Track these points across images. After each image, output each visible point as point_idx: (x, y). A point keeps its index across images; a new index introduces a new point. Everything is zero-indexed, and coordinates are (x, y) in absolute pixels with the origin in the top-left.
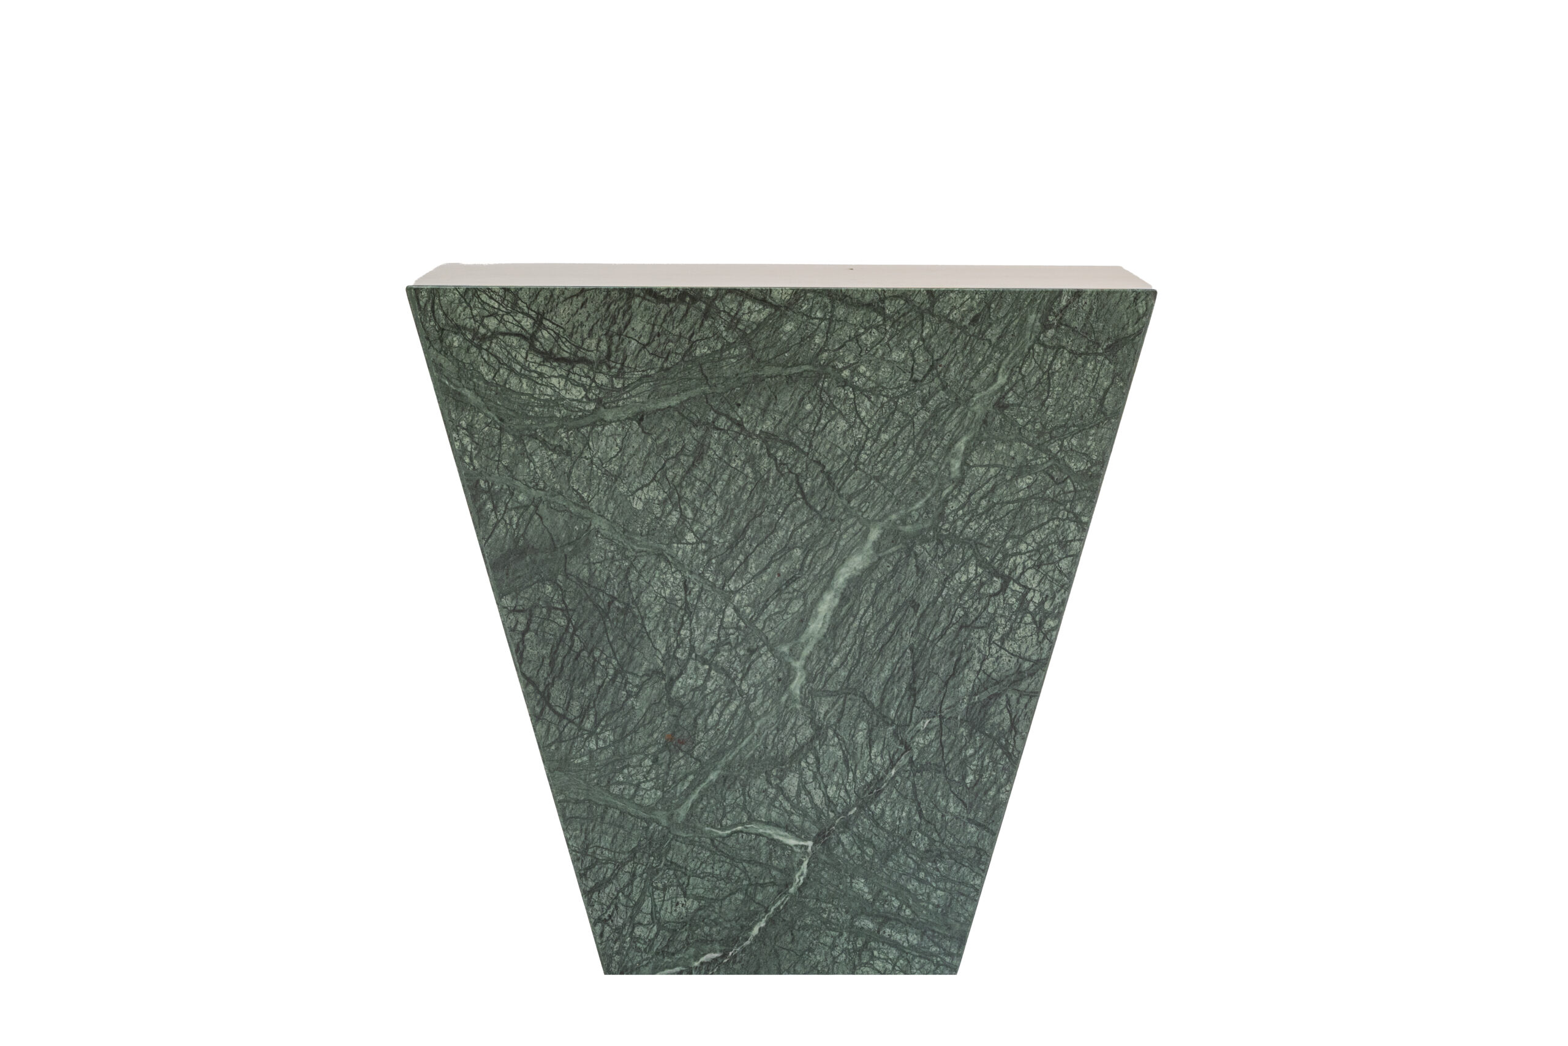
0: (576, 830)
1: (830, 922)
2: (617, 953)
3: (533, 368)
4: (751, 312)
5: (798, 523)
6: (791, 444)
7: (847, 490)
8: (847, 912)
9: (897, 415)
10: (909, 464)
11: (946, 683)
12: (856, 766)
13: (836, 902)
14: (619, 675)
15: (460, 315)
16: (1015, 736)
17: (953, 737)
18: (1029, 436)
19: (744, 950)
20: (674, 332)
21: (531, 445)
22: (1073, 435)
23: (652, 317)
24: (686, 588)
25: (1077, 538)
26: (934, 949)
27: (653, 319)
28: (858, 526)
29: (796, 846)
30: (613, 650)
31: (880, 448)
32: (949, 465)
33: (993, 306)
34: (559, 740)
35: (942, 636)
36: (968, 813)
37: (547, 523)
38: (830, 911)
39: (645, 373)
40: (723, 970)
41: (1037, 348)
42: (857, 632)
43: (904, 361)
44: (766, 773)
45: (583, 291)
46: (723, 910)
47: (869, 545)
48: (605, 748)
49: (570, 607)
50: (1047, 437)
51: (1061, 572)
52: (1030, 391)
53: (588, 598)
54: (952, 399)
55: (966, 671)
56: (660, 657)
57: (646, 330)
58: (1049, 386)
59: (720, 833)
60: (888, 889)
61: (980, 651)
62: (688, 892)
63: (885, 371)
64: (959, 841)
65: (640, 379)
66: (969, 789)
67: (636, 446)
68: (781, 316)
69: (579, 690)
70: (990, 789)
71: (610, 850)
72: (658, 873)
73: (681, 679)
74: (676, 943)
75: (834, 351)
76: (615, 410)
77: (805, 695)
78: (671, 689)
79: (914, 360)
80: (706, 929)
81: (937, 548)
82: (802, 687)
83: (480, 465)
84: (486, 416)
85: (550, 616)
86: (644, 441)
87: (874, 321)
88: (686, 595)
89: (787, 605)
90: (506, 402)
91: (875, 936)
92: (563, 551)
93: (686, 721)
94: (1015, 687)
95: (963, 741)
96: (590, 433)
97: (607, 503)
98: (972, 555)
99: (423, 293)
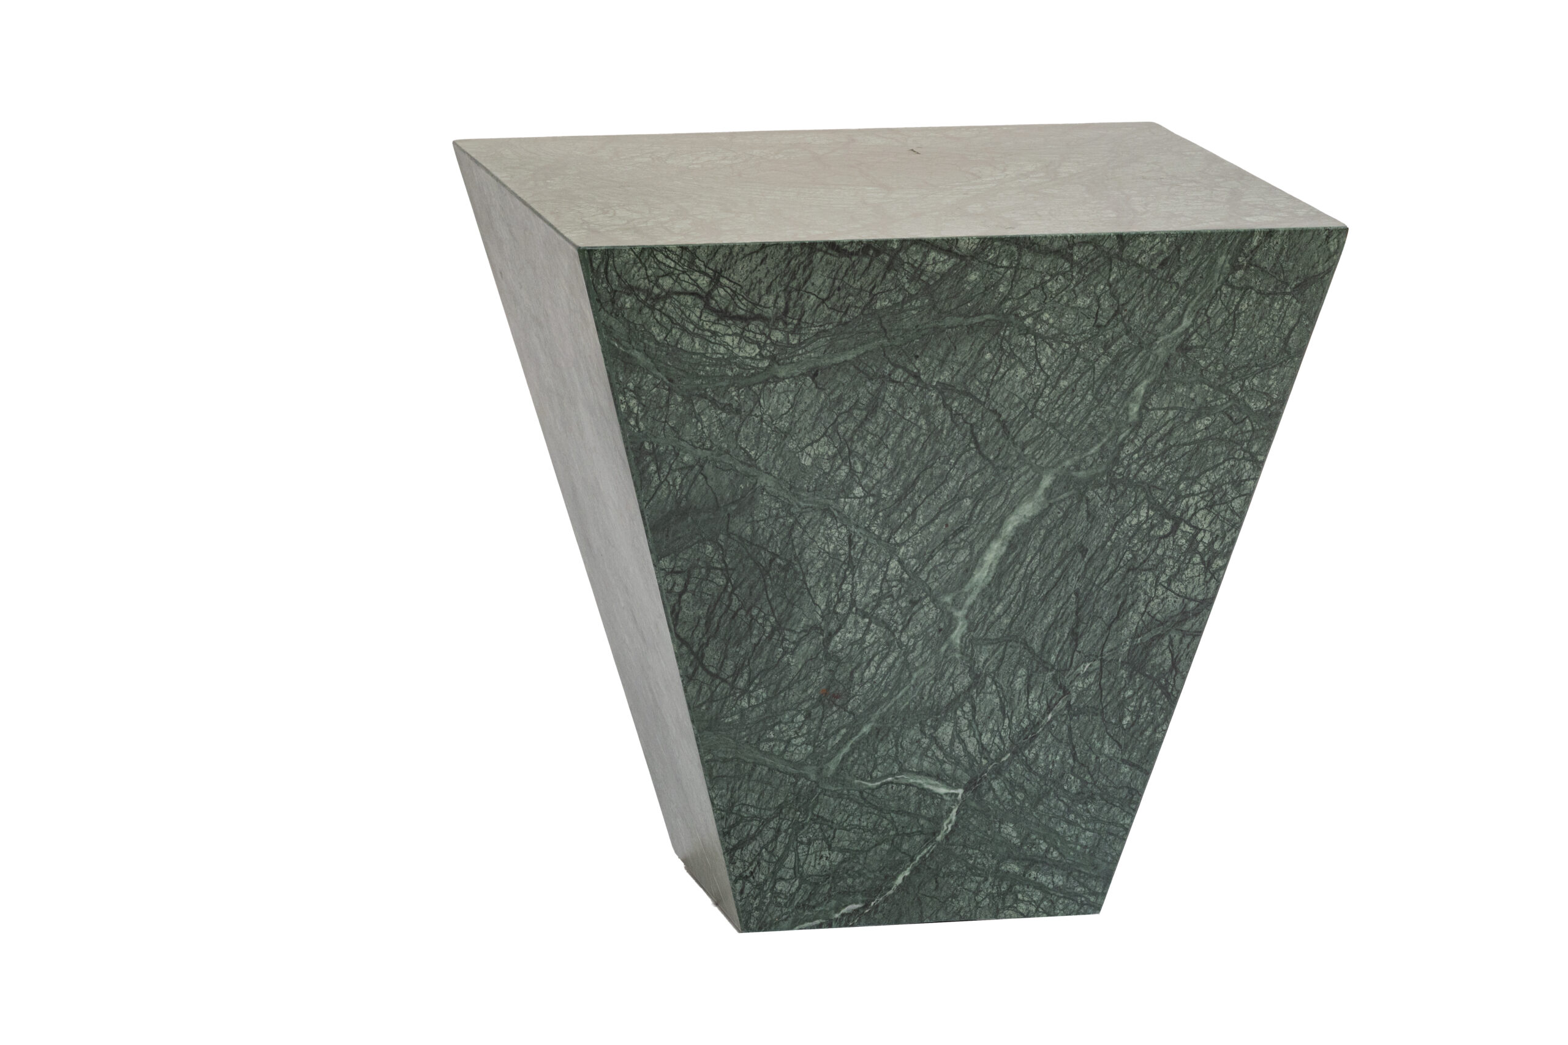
0: (722, 789)
1: (976, 868)
2: (757, 909)
3: (707, 327)
4: (935, 263)
5: (970, 473)
6: (967, 393)
7: (1021, 438)
8: (993, 857)
9: (1078, 362)
10: (1087, 410)
11: (1110, 626)
12: (1012, 712)
13: (983, 848)
14: (776, 632)
15: (634, 276)
16: (1175, 676)
17: (1112, 680)
18: (1210, 377)
19: (886, 900)
20: (855, 286)
21: (699, 405)
22: (1254, 375)
23: (833, 271)
24: (850, 542)
25: (1251, 476)
26: (1079, 889)
27: (834, 273)
28: (1031, 473)
29: (946, 794)
30: (772, 608)
31: (1058, 394)
32: (1127, 409)
33: (1183, 248)
34: (711, 700)
35: (1108, 579)
36: (1123, 754)
37: (711, 483)
38: (976, 857)
39: (822, 328)
40: (863, 921)
41: (1224, 289)
42: (1022, 579)
43: (1089, 307)
44: (920, 724)
45: (763, 246)
46: (868, 861)
47: (1040, 492)
48: (758, 706)
49: (730, 566)
50: (1229, 378)
51: (1233, 511)
52: (1214, 333)
53: (750, 556)
54: (1135, 343)
55: (1131, 613)
56: (820, 612)
57: (827, 284)
58: (1234, 327)
59: (870, 785)
60: (1037, 833)
61: (1145, 593)
62: (833, 845)
63: (1069, 317)
64: (1112, 782)
65: (817, 335)
66: (1125, 730)
67: (808, 401)
68: (966, 265)
69: (734, 649)
70: (1146, 730)
71: (756, 807)
72: (803, 827)
73: (839, 634)
74: (817, 897)
75: (1018, 299)
76: (789, 367)
77: (965, 644)
78: (829, 644)
79: (1099, 306)
80: (849, 881)
81: (1109, 493)
82: (963, 637)
83: (646, 427)
84: (655, 377)
85: (708, 575)
86: (818, 396)
87: (1061, 267)
88: (850, 550)
89: (953, 556)
90: (677, 363)
91: (1021, 879)
92: (726, 510)
93: (842, 675)
94: (1178, 627)
95: (1123, 683)
96: (762, 390)
97: (774, 461)
98: (1145, 498)
99: (598, 255)
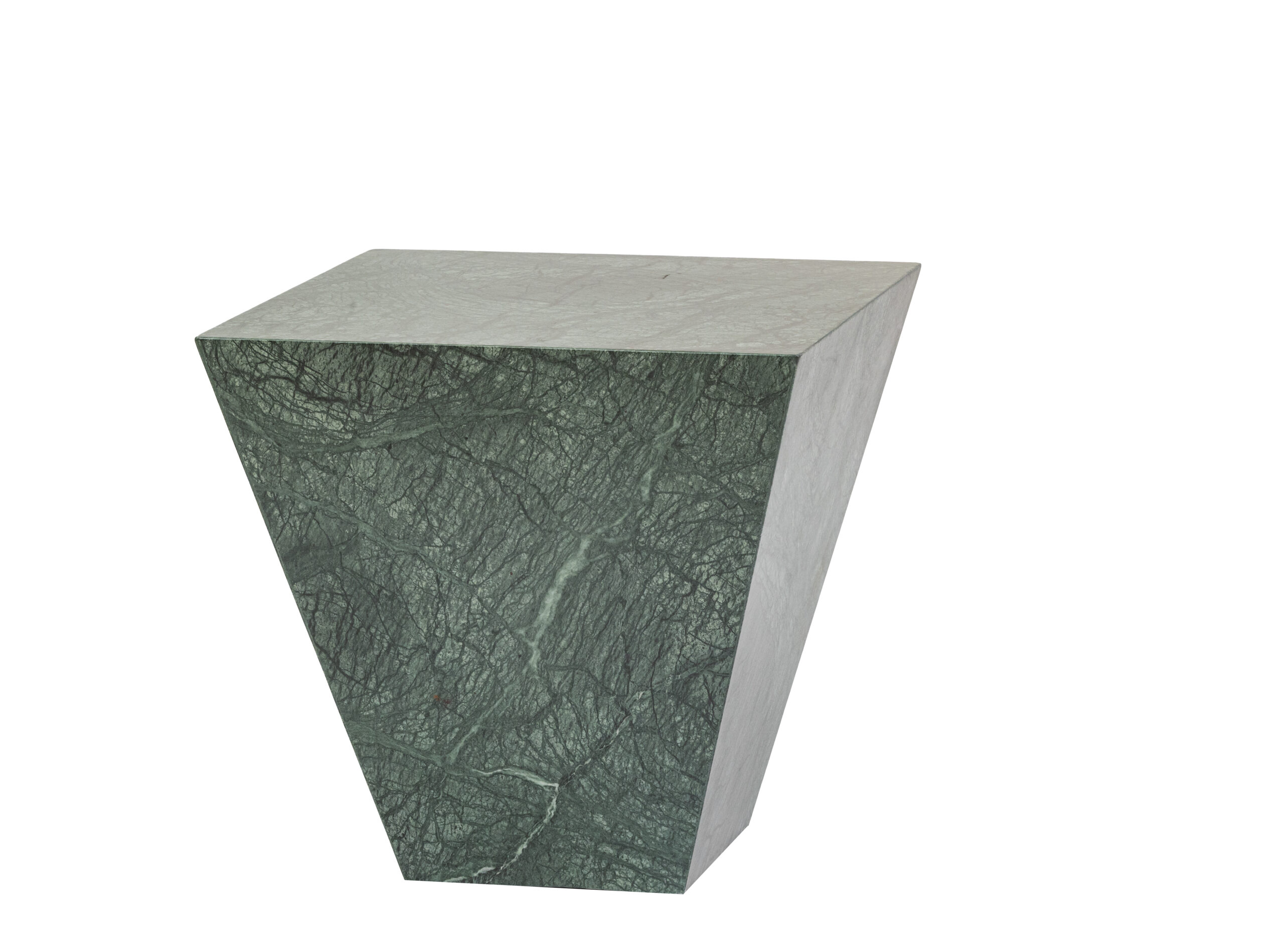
0: (371, 767)
1: (578, 847)
2: (413, 863)
3: (300, 405)
4: (469, 365)
5: (523, 533)
6: (512, 471)
7: (559, 508)
8: (591, 840)
9: (594, 450)
10: (608, 489)
11: (654, 664)
12: (587, 726)
13: (581, 832)
14: (392, 648)
15: (238, 361)
16: (713, 707)
17: (663, 707)
18: (703, 470)
19: (512, 866)
20: (409, 379)
21: (305, 465)
22: (738, 470)
23: (390, 367)
24: (438, 581)
25: (749, 552)
26: (663, 872)
27: (391, 368)
28: (571, 537)
29: (546, 786)
30: (385, 628)
31: (583, 476)
32: (640, 491)
33: (664, 365)
34: (350, 697)
35: (647, 626)
36: (681, 767)
37: (323, 527)
38: (577, 839)
39: (389, 411)
40: (496, 881)
41: (702, 399)
42: (578, 621)
43: (596, 407)
44: (516, 728)
45: (333, 345)
46: (492, 834)
47: (581, 552)
48: (387, 704)
49: (348, 593)
50: (718, 471)
51: (738, 579)
52: (700, 434)
53: (361, 586)
54: (638, 439)
55: (669, 654)
56: (423, 634)
57: (387, 377)
58: (716, 431)
59: (485, 774)
60: (622, 824)
61: (678, 640)
62: (464, 819)
63: (581, 415)
64: (676, 788)
65: (386, 416)
66: (679, 747)
67: (388, 468)
68: (493, 369)
69: (362, 658)
70: (696, 749)
71: (399, 784)
72: (438, 803)
73: (441, 653)
74: (457, 858)
75: (539, 397)
76: (368, 440)
77: (541, 669)
78: (434, 660)
79: (604, 407)
80: (481, 848)
81: (637, 557)
82: (538, 663)
83: (266, 480)
84: (267, 441)
85: (332, 599)
86: (394, 464)
87: (569, 374)
88: (439, 587)
89: (520, 598)
90: (282, 431)
91: (611, 859)
92: (338, 549)
93: (449, 685)
94: (710, 669)
95: (672, 710)
96: (350, 457)
97: (369, 512)
98: (665, 563)
99: (208, 343)
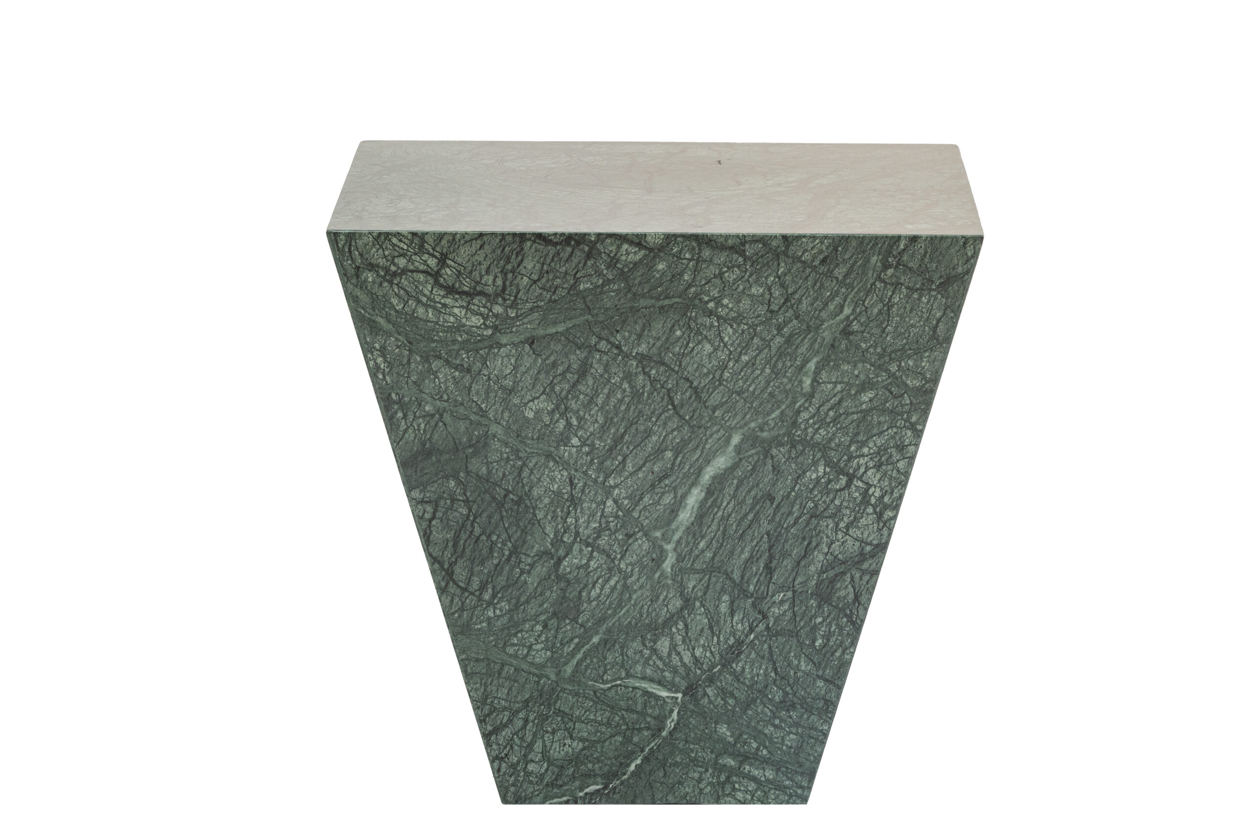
0: (476, 683)
1: (697, 761)
2: (513, 785)
3: (438, 300)
4: (628, 254)
5: (669, 430)
6: (663, 364)
7: (712, 402)
8: (712, 752)
9: (756, 340)
10: (766, 381)
11: (798, 563)
12: (720, 631)
13: (702, 744)
14: (514, 556)
15: (373, 255)
16: (858, 607)
17: (804, 608)
18: (871, 358)
19: (622, 783)
20: (561, 270)
21: (436, 364)
22: (909, 357)
23: (541, 257)
24: (571, 483)
25: (913, 443)
26: (787, 783)
27: (542, 259)
28: (722, 432)
29: (668, 697)
30: (508, 535)
31: (740, 367)
32: (801, 382)
33: (840, 249)
34: (462, 609)
35: (795, 523)
36: (817, 671)
37: (450, 429)
38: (697, 751)
39: (536, 304)
40: (603, 800)
41: (878, 284)
42: (721, 521)
43: (762, 295)
44: (642, 637)
45: (481, 235)
46: (604, 750)
47: (731, 448)
48: (502, 616)
49: (471, 499)
50: (887, 359)
51: (898, 471)
52: (872, 321)
53: (487, 491)
54: (804, 327)
55: (816, 553)
56: (549, 540)
57: (537, 268)
58: (889, 317)
59: (602, 686)
60: (747, 733)
62: (574, 735)
63: (746, 303)
64: (809, 694)
65: (531, 309)
66: (818, 650)
67: (528, 365)
68: (654, 256)
69: (479, 568)
70: (836, 651)
71: (506, 700)
72: (548, 719)
73: (567, 559)
74: (563, 777)
75: (701, 286)
76: (509, 335)
77: (675, 572)
78: (559, 567)
79: (771, 294)
80: (590, 766)
81: (791, 451)
82: (673, 566)
83: (392, 381)
84: (397, 339)
85: (452, 506)
86: (535, 360)
87: (736, 261)
88: (572, 489)
89: (660, 498)
90: (414, 328)
91: (736, 772)
92: (464, 453)
93: (572, 594)
94: (858, 567)
95: (813, 611)
96: (488, 354)
97: (502, 412)
98: (821, 457)
99: (342, 237)
